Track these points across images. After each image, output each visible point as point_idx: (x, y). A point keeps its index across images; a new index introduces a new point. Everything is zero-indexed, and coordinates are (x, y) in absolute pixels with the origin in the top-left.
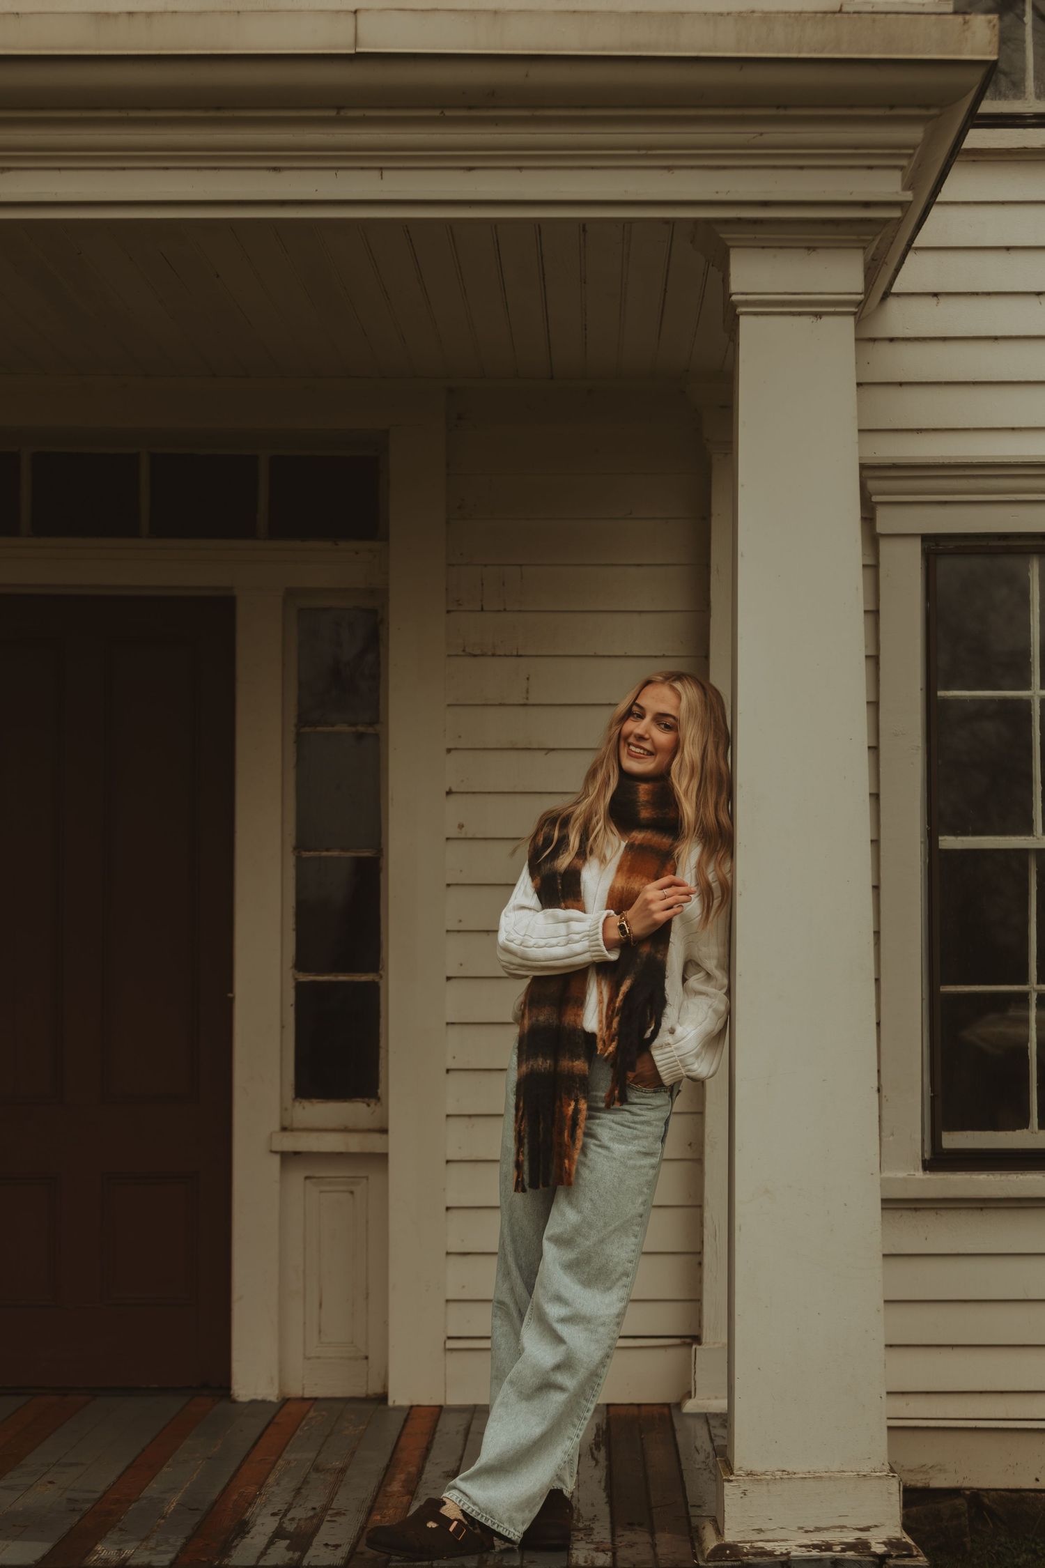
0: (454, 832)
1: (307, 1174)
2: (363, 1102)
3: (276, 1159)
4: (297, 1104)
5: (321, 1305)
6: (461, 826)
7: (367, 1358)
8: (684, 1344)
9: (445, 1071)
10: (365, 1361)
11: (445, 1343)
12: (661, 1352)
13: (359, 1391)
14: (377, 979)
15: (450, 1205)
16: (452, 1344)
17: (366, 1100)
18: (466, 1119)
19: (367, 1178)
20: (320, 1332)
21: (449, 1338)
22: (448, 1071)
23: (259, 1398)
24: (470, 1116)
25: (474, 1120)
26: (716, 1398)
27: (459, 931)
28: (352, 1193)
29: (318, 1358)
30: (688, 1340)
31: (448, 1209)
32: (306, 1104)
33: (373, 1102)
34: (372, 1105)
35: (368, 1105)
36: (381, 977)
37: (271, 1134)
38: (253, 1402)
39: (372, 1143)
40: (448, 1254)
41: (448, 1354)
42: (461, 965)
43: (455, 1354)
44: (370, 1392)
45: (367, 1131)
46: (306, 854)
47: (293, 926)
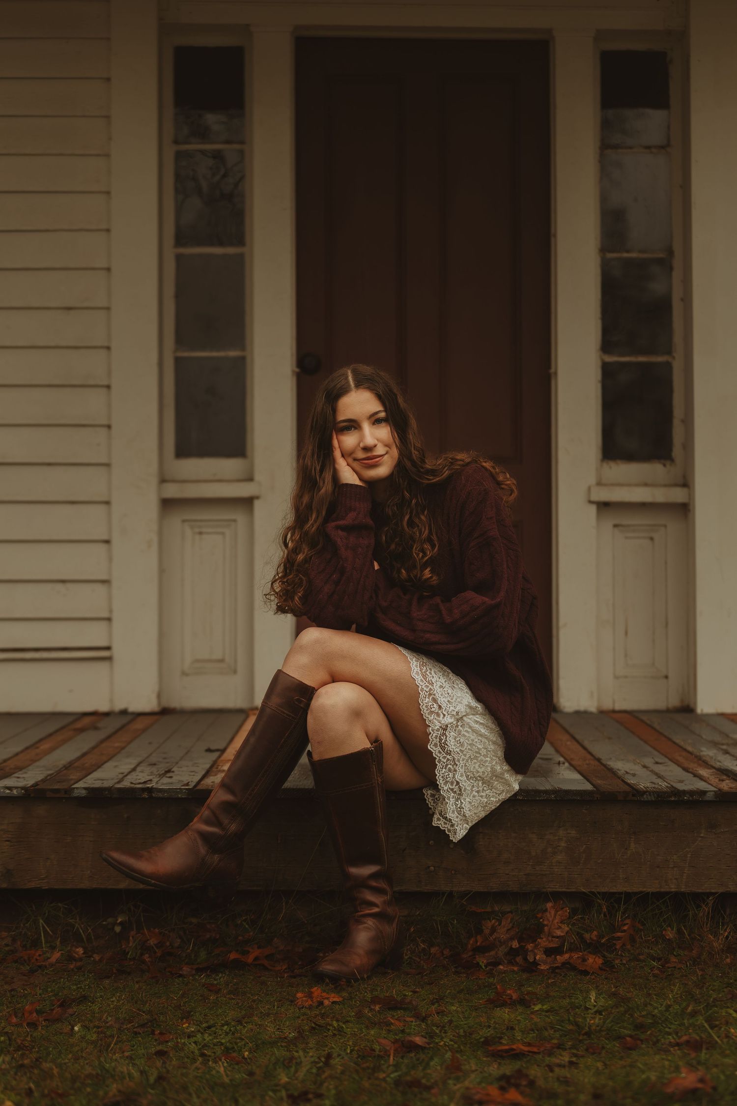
1: (617, 522)
2: (661, 463)
3: (594, 508)
4: (605, 464)
5: (626, 633)
7: (666, 677)
10: (665, 680)
13: (661, 705)
14: (670, 360)
17: (663, 462)
19: (665, 526)
20: (626, 655)
23: (582, 708)
28: (652, 539)
29: (626, 677)
32: (612, 464)
33: (668, 463)
34: (668, 465)
35: (664, 465)
36: (674, 358)
37: (589, 489)
38: (577, 713)
39: (677, 495)
44: (670, 706)
45: (665, 486)
46: (610, 255)
47: (599, 315)
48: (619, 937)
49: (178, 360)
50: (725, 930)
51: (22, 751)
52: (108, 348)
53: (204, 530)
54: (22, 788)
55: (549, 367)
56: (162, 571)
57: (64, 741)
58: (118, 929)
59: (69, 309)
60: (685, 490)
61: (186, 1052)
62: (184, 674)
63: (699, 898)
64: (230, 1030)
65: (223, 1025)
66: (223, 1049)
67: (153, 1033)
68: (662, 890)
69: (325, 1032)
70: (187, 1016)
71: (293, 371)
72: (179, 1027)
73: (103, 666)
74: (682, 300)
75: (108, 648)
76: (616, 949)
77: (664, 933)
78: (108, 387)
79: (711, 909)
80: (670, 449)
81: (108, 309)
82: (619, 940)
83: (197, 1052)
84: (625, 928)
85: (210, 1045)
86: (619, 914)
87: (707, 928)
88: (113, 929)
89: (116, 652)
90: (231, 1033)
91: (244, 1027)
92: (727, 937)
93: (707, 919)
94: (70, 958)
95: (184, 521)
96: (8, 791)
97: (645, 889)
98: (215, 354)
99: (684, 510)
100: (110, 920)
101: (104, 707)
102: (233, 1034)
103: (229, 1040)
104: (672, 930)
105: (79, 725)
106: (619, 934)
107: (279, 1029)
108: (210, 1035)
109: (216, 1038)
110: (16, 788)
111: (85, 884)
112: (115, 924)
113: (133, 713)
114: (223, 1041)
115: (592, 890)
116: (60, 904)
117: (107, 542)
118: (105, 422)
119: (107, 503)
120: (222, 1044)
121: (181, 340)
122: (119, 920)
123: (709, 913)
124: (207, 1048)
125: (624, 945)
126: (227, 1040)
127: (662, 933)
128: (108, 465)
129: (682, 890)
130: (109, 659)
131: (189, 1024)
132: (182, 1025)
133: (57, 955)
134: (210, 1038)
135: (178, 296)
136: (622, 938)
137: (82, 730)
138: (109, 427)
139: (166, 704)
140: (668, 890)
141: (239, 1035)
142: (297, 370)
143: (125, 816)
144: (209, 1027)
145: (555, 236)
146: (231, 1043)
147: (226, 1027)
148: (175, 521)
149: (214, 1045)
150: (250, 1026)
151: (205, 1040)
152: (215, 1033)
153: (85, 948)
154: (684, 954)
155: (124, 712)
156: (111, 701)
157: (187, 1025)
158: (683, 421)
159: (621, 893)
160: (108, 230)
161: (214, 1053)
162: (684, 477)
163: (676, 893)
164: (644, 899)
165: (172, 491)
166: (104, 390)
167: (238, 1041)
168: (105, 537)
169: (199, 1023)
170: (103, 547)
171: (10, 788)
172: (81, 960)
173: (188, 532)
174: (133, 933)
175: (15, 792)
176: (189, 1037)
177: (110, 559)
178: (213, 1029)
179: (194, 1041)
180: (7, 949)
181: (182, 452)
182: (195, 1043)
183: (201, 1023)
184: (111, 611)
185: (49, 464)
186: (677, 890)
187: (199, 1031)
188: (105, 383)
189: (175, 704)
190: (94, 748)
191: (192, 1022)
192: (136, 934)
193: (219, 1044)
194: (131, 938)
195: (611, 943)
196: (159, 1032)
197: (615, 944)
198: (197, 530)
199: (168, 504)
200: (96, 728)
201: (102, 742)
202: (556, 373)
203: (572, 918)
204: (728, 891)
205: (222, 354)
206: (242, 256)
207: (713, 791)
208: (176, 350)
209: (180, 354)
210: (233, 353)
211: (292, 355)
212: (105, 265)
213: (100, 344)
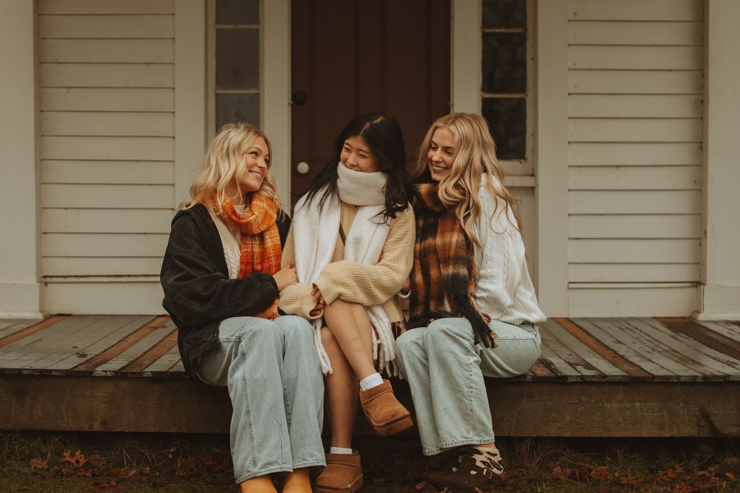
0: (571, 17)
6: (575, 14)
8: (693, 286)
9: (567, 143)
11: (568, 285)
12: (680, 290)
14: (524, 96)
15: (570, 213)
16: (571, 286)
17: (519, 160)
18: (578, 169)
19: (521, 200)
21: (570, 283)
22: (569, 143)
24: (580, 167)
25: (582, 169)
26: (714, 313)
27: (574, 69)
30: (695, 284)
31: (569, 215)
33: (523, 161)
34: (523, 163)
35: (521, 163)
36: (527, 95)
39: (528, 182)
40: (569, 238)
41: (570, 291)
42: (576, 87)
43: (574, 291)
45: (521, 175)
46: (487, 31)
47: (480, 68)
49: (217, 95)
51: (117, 344)
52: (174, 88)
54: (113, 371)
55: (449, 101)
57: (144, 336)
58: (171, 456)
59: (149, 64)
60: (533, 178)
63: (521, 439)
71: (289, 103)
74: (533, 59)
78: (174, 113)
79: (528, 447)
80: (524, 153)
81: (174, 64)
87: (527, 459)
88: (168, 456)
92: (539, 464)
93: (528, 453)
94: (142, 473)
96: (105, 373)
98: (240, 92)
99: (532, 190)
100: (166, 451)
105: (154, 324)
110: (109, 371)
111: (151, 430)
112: (169, 453)
116: (136, 441)
117: (173, 209)
118: (172, 135)
119: (173, 185)
121: (219, 83)
122: (172, 450)
123: (528, 449)
128: (173, 161)
129: (512, 436)
133: (134, 472)
135: (217, 55)
137: (156, 328)
138: (174, 137)
142: (292, 102)
143: (176, 388)
145: (453, 18)
153: (151, 468)
158: (532, 135)
160: (174, 15)
162: (533, 170)
166: (171, 115)
168: (171, 207)
170: (170, 212)
171: (105, 371)
172: (148, 475)
174: (180, 459)
175: (109, 374)
180: (104, 467)
185: (137, 161)
186: (510, 435)
188: (172, 110)
190: (161, 341)
192: (182, 459)
194: (179, 461)
200: (164, 327)
201: (166, 337)
202: (453, 105)
204: (539, 436)
205: (245, 92)
206: (257, 30)
207: (532, 376)
208: (216, 89)
209: (219, 92)
210: (252, 91)
211: (288, 93)
212: (171, 36)
213: (167, 86)
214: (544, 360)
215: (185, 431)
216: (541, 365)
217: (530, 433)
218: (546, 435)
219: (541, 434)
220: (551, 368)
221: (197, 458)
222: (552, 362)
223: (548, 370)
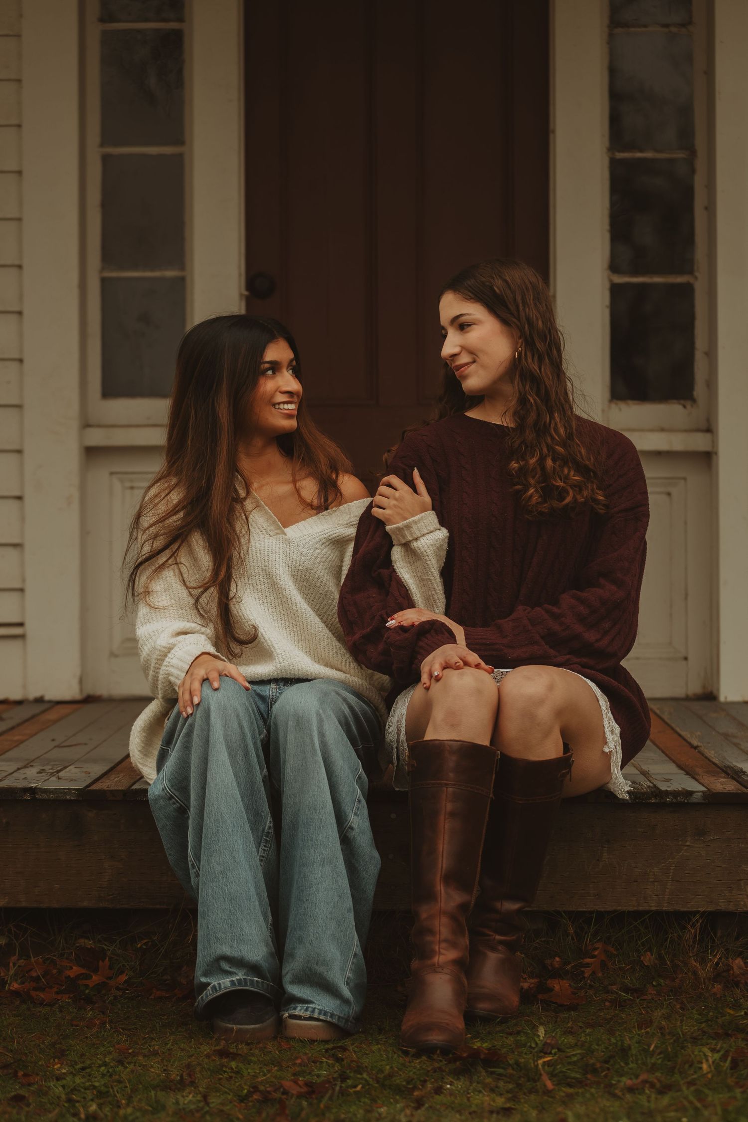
2: (680, 404)
4: (613, 406)
7: (686, 659)
10: (684, 662)
13: (680, 692)
14: (691, 281)
17: (682, 402)
19: (685, 479)
28: (669, 494)
29: (638, 659)
32: (622, 405)
33: (689, 403)
34: (689, 407)
35: (685, 406)
36: (695, 279)
39: (699, 442)
44: (690, 692)
45: (685, 431)
46: (620, 155)
47: (607, 227)
48: (588, 964)
49: (104, 282)
50: (715, 956)
52: (20, 267)
53: (135, 484)
56: (84, 533)
60: (708, 435)
61: (50, 1097)
62: (113, 655)
63: (682, 918)
64: (108, 1072)
65: (100, 1066)
66: (95, 1093)
67: (15, 1074)
68: (641, 908)
69: (222, 1075)
70: (61, 1055)
71: (241, 295)
72: (49, 1069)
73: (16, 645)
74: (706, 209)
75: (21, 625)
76: (584, 978)
77: (642, 959)
78: (20, 313)
79: (698, 930)
80: (691, 388)
81: (19, 220)
82: (589, 967)
83: (63, 1097)
84: (596, 953)
85: (80, 1088)
86: (588, 936)
87: (693, 953)
89: (30, 629)
90: (108, 1075)
91: (127, 1067)
92: (717, 964)
93: (694, 942)
95: (112, 473)
97: (620, 908)
98: (150, 276)
99: (706, 459)
101: (16, 695)
102: (111, 1076)
103: (105, 1083)
104: (652, 955)
106: (588, 960)
107: (165, 1070)
108: (83, 1077)
109: (89, 1080)
113: (50, 702)
114: (97, 1084)
115: (558, 909)
117: (19, 498)
118: (17, 356)
119: (19, 452)
120: (95, 1087)
121: (108, 257)
123: (696, 935)
124: (76, 1092)
125: (594, 973)
126: (103, 1083)
127: (640, 958)
128: (19, 407)
129: (664, 909)
130: (22, 637)
131: (62, 1064)
132: (53, 1066)
134: (83, 1080)
135: (103, 205)
136: (591, 964)
138: (21, 360)
139: (90, 690)
140: (647, 908)
141: (117, 1077)
142: (246, 293)
144: (83, 1069)
145: (554, 132)
146: (106, 1087)
147: (103, 1068)
148: (101, 475)
149: (86, 1089)
150: (132, 1066)
151: (74, 1082)
152: (89, 1076)
154: (666, 984)
155: (40, 700)
156: (24, 687)
157: (59, 1065)
158: (707, 354)
159: (591, 912)
160: (19, 126)
161: (84, 1098)
162: (708, 419)
163: (658, 913)
164: (619, 918)
165: (97, 438)
166: (14, 317)
167: (115, 1084)
168: (17, 493)
169: (73, 1063)
170: (15, 504)
173: (117, 486)
174: (14, 959)
176: (58, 1079)
177: (23, 519)
178: (88, 1070)
179: (62, 1084)
181: (110, 391)
182: (63, 1087)
183: (76, 1063)
184: (24, 581)
186: (658, 908)
187: (72, 1073)
188: (16, 308)
189: (102, 690)
191: (65, 1063)
192: (18, 960)
193: (92, 1087)
195: (579, 971)
196: (22, 1073)
197: (583, 972)
198: (128, 484)
199: (91, 453)
201: (2, 734)
203: (534, 941)
204: (718, 909)
205: (157, 274)
206: (181, 156)
207: (702, 792)
208: (103, 269)
209: (107, 274)
210: (170, 273)
211: (240, 275)
212: (15, 168)
213: (9, 262)
214: (729, 767)
215: (24, 904)
216: (723, 775)
217: (699, 904)
218: (731, 908)
219: (723, 906)
220: (740, 780)
221: (48, 959)
222: (744, 770)
223: (735, 783)
